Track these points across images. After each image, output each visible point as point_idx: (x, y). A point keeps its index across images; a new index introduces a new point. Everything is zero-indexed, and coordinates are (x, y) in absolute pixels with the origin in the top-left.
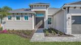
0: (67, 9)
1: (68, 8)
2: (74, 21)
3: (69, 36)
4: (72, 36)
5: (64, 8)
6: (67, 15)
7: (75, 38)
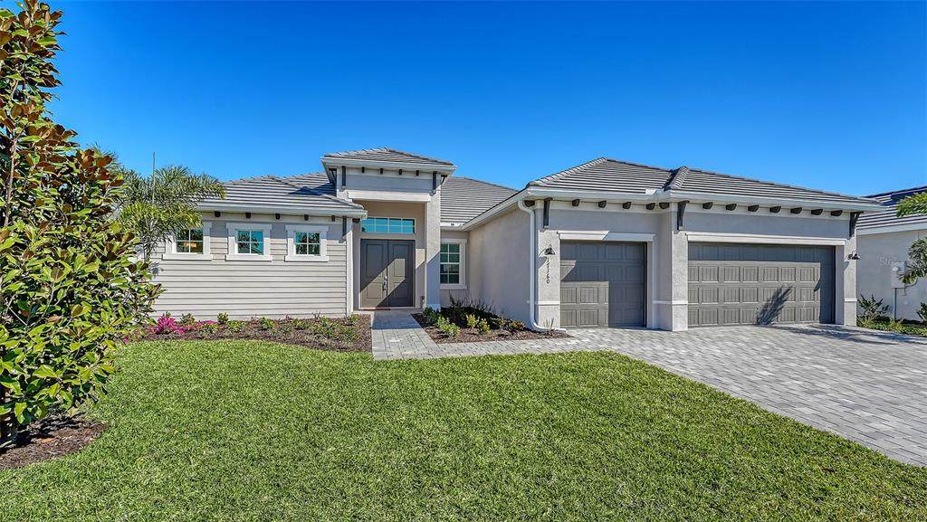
0: (540, 205)
1: (547, 202)
2: (573, 263)
3: (549, 334)
4: (562, 335)
5: (529, 203)
6: (540, 235)
7: (573, 342)
